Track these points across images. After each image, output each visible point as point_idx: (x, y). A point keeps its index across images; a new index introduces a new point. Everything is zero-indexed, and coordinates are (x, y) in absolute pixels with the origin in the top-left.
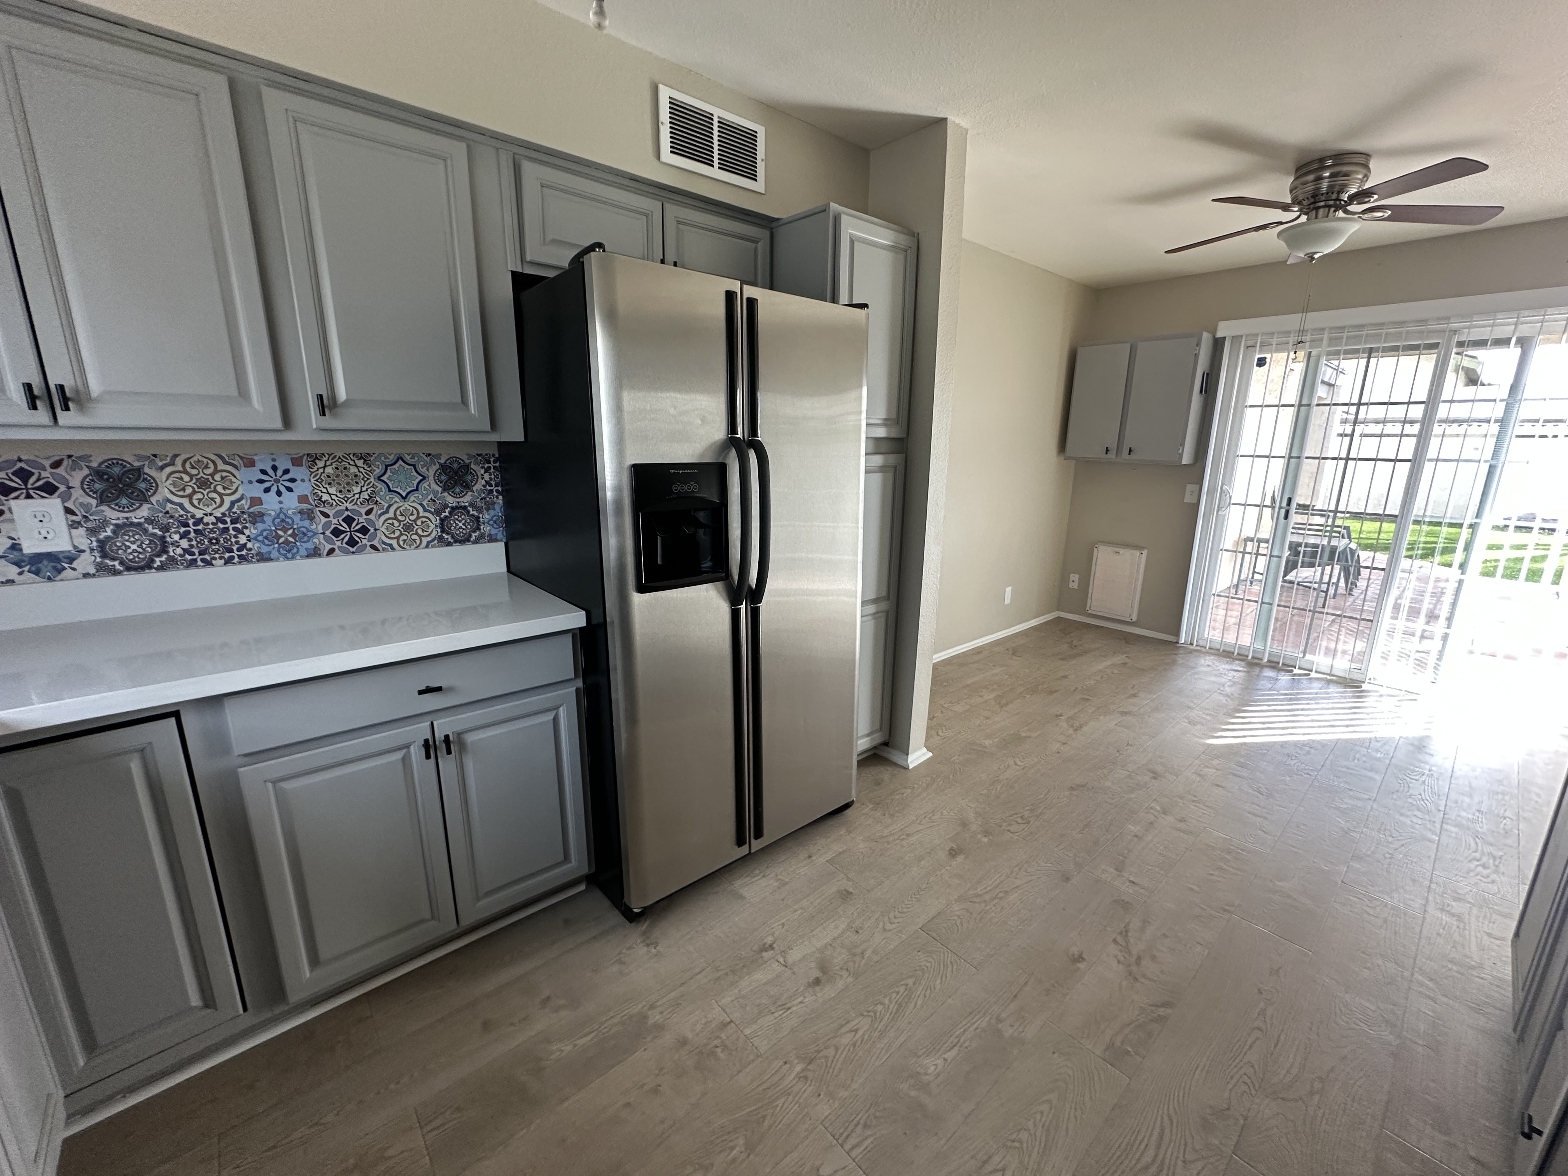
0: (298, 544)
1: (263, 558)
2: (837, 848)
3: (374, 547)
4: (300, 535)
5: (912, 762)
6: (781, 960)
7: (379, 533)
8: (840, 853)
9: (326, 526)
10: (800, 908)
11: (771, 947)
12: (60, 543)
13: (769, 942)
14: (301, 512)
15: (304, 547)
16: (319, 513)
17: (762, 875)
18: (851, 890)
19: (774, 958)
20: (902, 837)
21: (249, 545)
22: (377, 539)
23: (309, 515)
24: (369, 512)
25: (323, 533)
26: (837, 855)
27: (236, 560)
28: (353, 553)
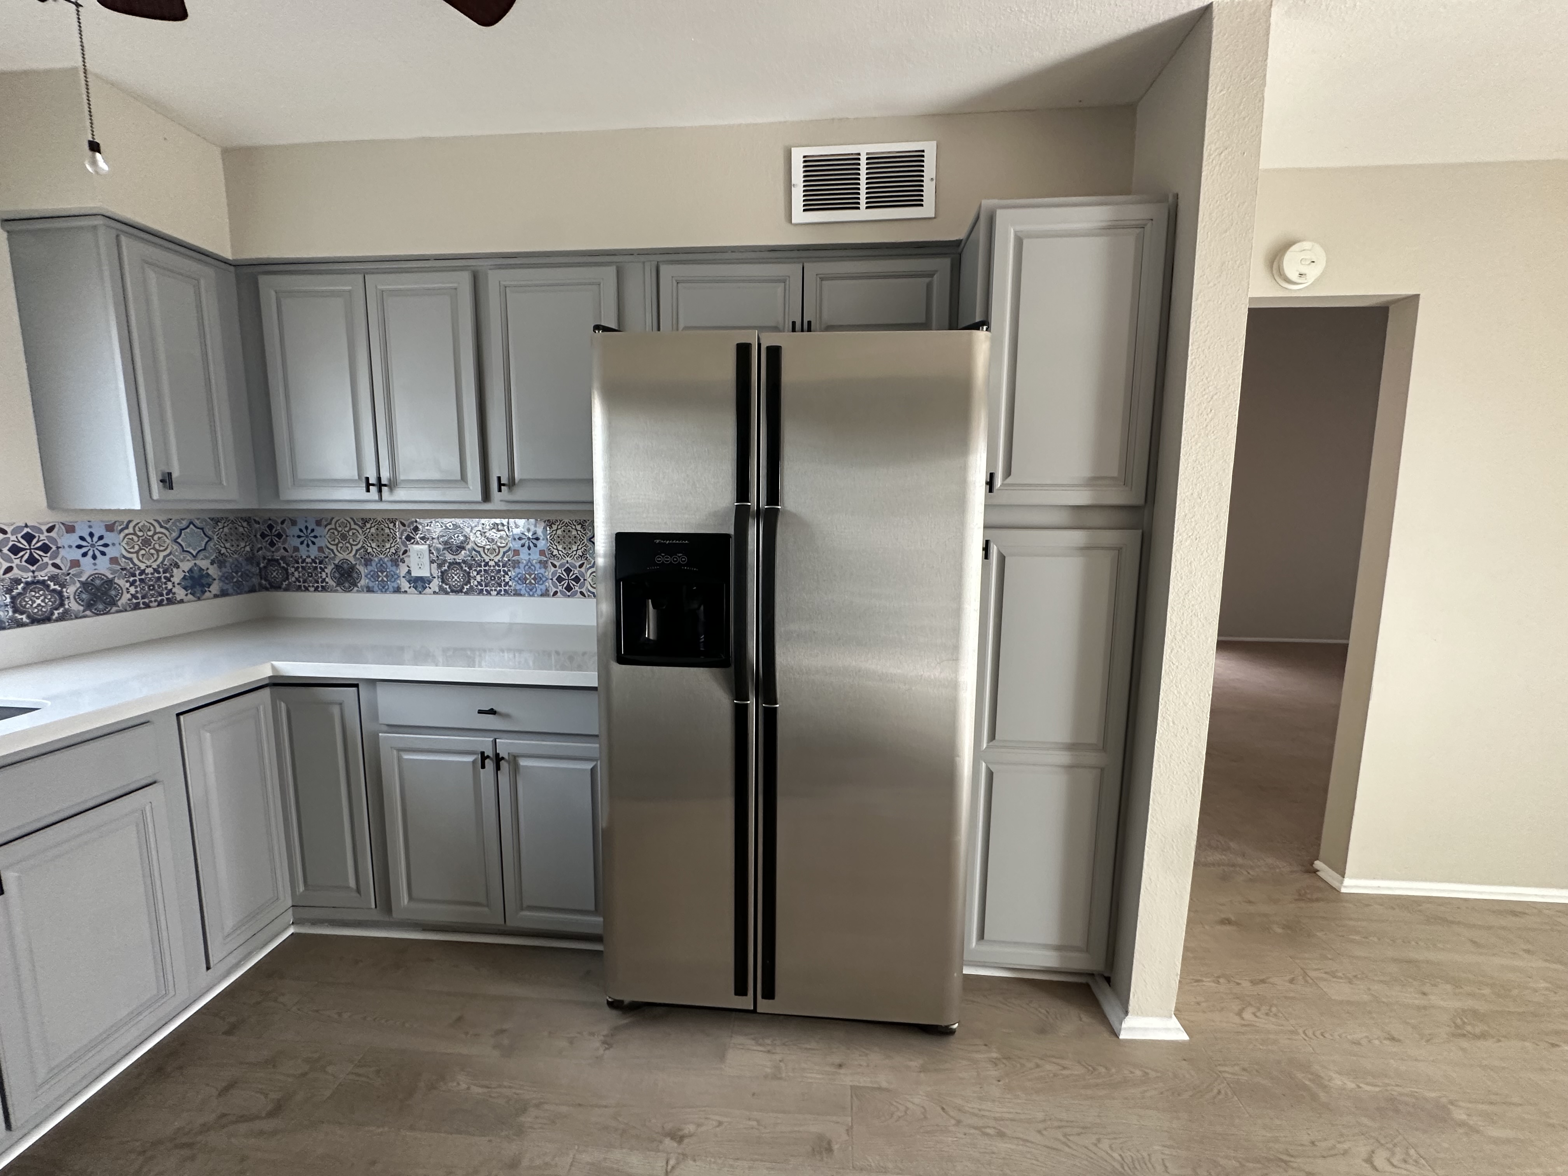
0: (537, 585)
1: (517, 594)
2: (883, 1080)
3: (582, 593)
4: (538, 579)
5: (1130, 1029)
6: (672, 1162)
7: (586, 583)
8: (880, 1089)
9: (554, 574)
10: (758, 1121)
11: (680, 1139)
12: (425, 573)
13: (686, 1131)
14: (540, 562)
15: (540, 588)
16: (550, 564)
17: (769, 1048)
18: (836, 1147)
19: (668, 1153)
20: (988, 1131)
21: (510, 583)
22: (585, 587)
23: (544, 564)
24: (581, 566)
25: (552, 579)
26: (873, 1089)
27: (503, 593)
28: (569, 596)
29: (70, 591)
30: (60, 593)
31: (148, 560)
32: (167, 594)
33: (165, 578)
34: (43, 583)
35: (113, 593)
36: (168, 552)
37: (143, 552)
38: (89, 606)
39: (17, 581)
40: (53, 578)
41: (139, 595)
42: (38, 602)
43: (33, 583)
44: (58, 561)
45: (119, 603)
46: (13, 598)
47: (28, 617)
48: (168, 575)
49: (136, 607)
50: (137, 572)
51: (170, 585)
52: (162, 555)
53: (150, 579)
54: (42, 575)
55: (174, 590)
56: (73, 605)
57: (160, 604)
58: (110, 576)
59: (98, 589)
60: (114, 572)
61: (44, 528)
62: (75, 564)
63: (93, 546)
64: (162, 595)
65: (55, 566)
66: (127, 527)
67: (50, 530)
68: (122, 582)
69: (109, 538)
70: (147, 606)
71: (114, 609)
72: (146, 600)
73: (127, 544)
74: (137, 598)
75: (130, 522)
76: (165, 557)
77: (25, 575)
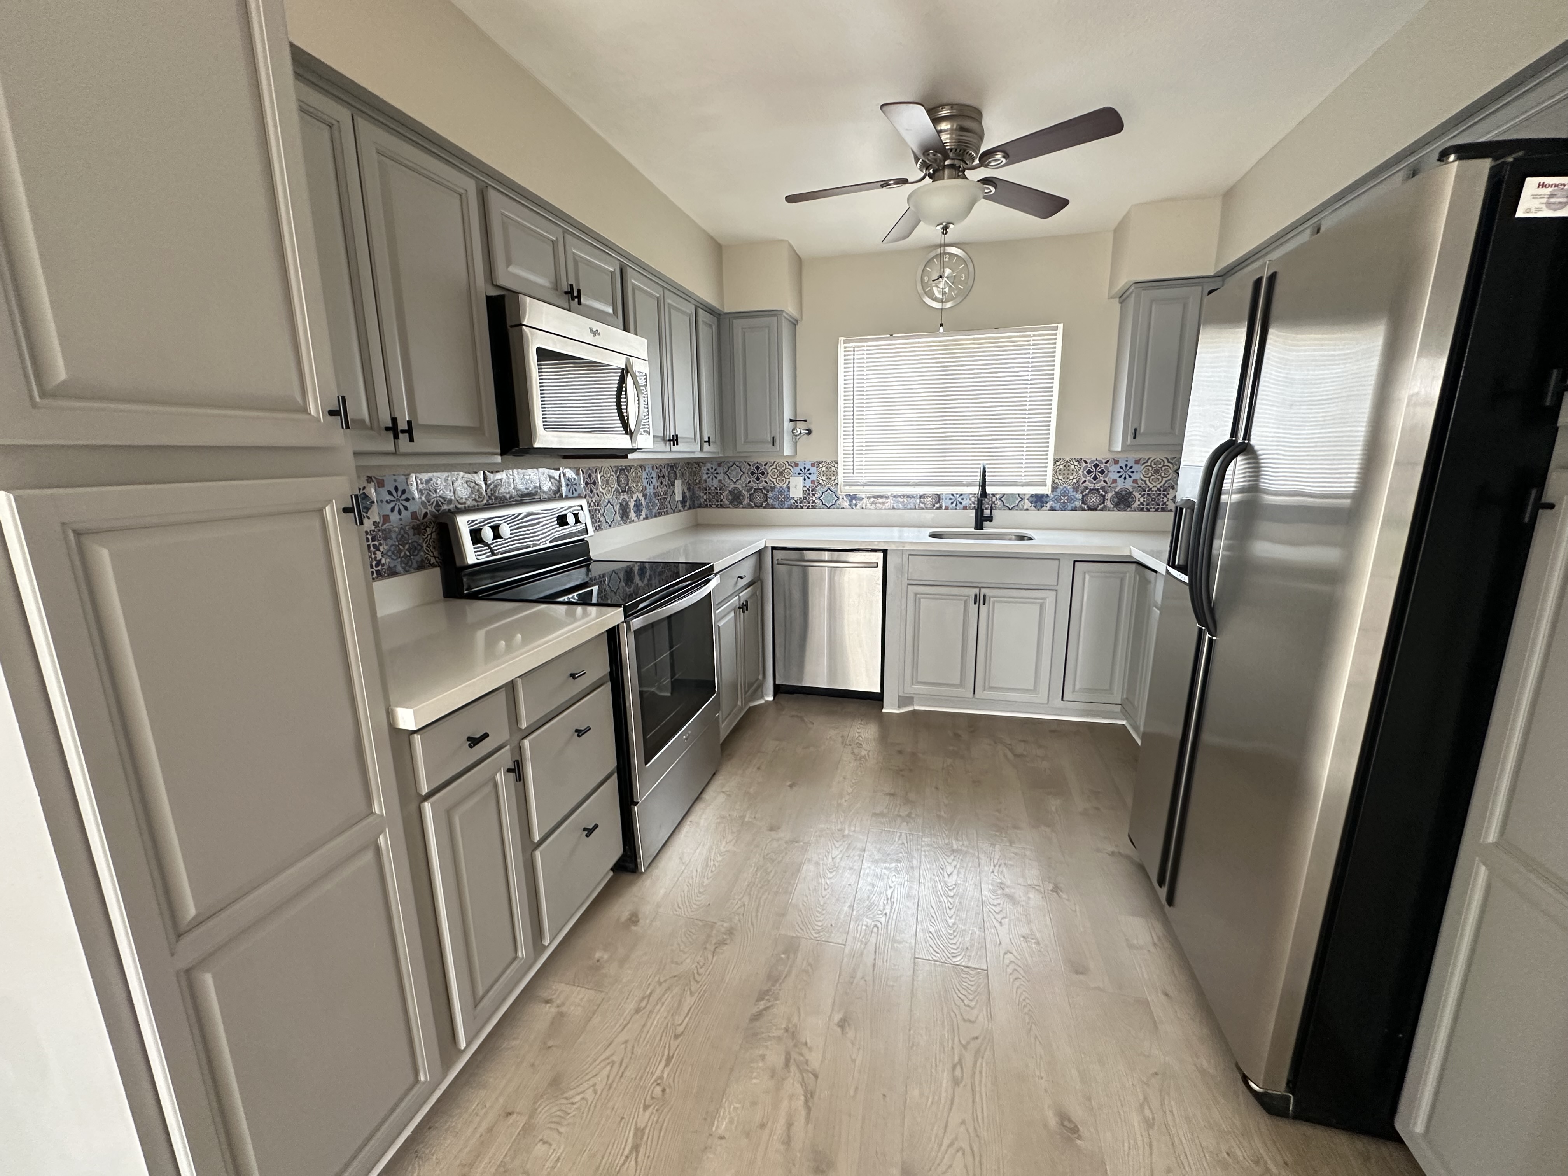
29: (1109, 496)
30: (1104, 496)
31: (1155, 482)
32: (1163, 505)
33: (1164, 494)
34: (1098, 490)
35: (1131, 500)
36: (1169, 478)
37: (1153, 477)
38: (1117, 505)
39: (1086, 488)
40: (1102, 488)
41: (1145, 503)
42: (1094, 499)
43: (1093, 490)
44: (1106, 479)
45: (1133, 506)
46: (1083, 496)
47: (1088, 507)
48: (1166, 493)
49: (1142, 510)
50: (1147, 490)
51: (1165, 500)
52: (1165, 480)
53: (1154, 495)
54: (1098, 486)
55: (1167, 503)
56: (1108, 504)
57: (1157, 510)
58: (1131, 490)
59: (1123, 497)
60: (1134, 488)
61: (1104, 461)
62: (1115, 481)
63: (1126, 472)
64: (1159, 505)
65: (1105, 482)
66: (1147, 462)
67: (1107, 462)
68: (1137, 495)
69: (1136, 468)
70: (1148, 510)
71: (1129, 509)
72: (1149, 507)
73: (1145, 472)
74: (1143, 505)
75: (1149, 458)
76: (1166, 481)
77: (1090, 485)
